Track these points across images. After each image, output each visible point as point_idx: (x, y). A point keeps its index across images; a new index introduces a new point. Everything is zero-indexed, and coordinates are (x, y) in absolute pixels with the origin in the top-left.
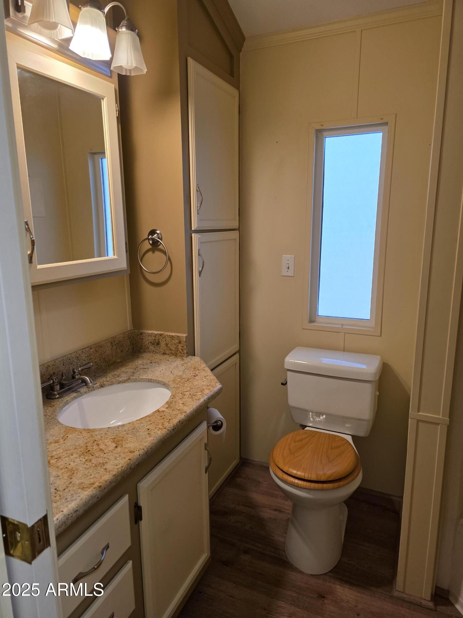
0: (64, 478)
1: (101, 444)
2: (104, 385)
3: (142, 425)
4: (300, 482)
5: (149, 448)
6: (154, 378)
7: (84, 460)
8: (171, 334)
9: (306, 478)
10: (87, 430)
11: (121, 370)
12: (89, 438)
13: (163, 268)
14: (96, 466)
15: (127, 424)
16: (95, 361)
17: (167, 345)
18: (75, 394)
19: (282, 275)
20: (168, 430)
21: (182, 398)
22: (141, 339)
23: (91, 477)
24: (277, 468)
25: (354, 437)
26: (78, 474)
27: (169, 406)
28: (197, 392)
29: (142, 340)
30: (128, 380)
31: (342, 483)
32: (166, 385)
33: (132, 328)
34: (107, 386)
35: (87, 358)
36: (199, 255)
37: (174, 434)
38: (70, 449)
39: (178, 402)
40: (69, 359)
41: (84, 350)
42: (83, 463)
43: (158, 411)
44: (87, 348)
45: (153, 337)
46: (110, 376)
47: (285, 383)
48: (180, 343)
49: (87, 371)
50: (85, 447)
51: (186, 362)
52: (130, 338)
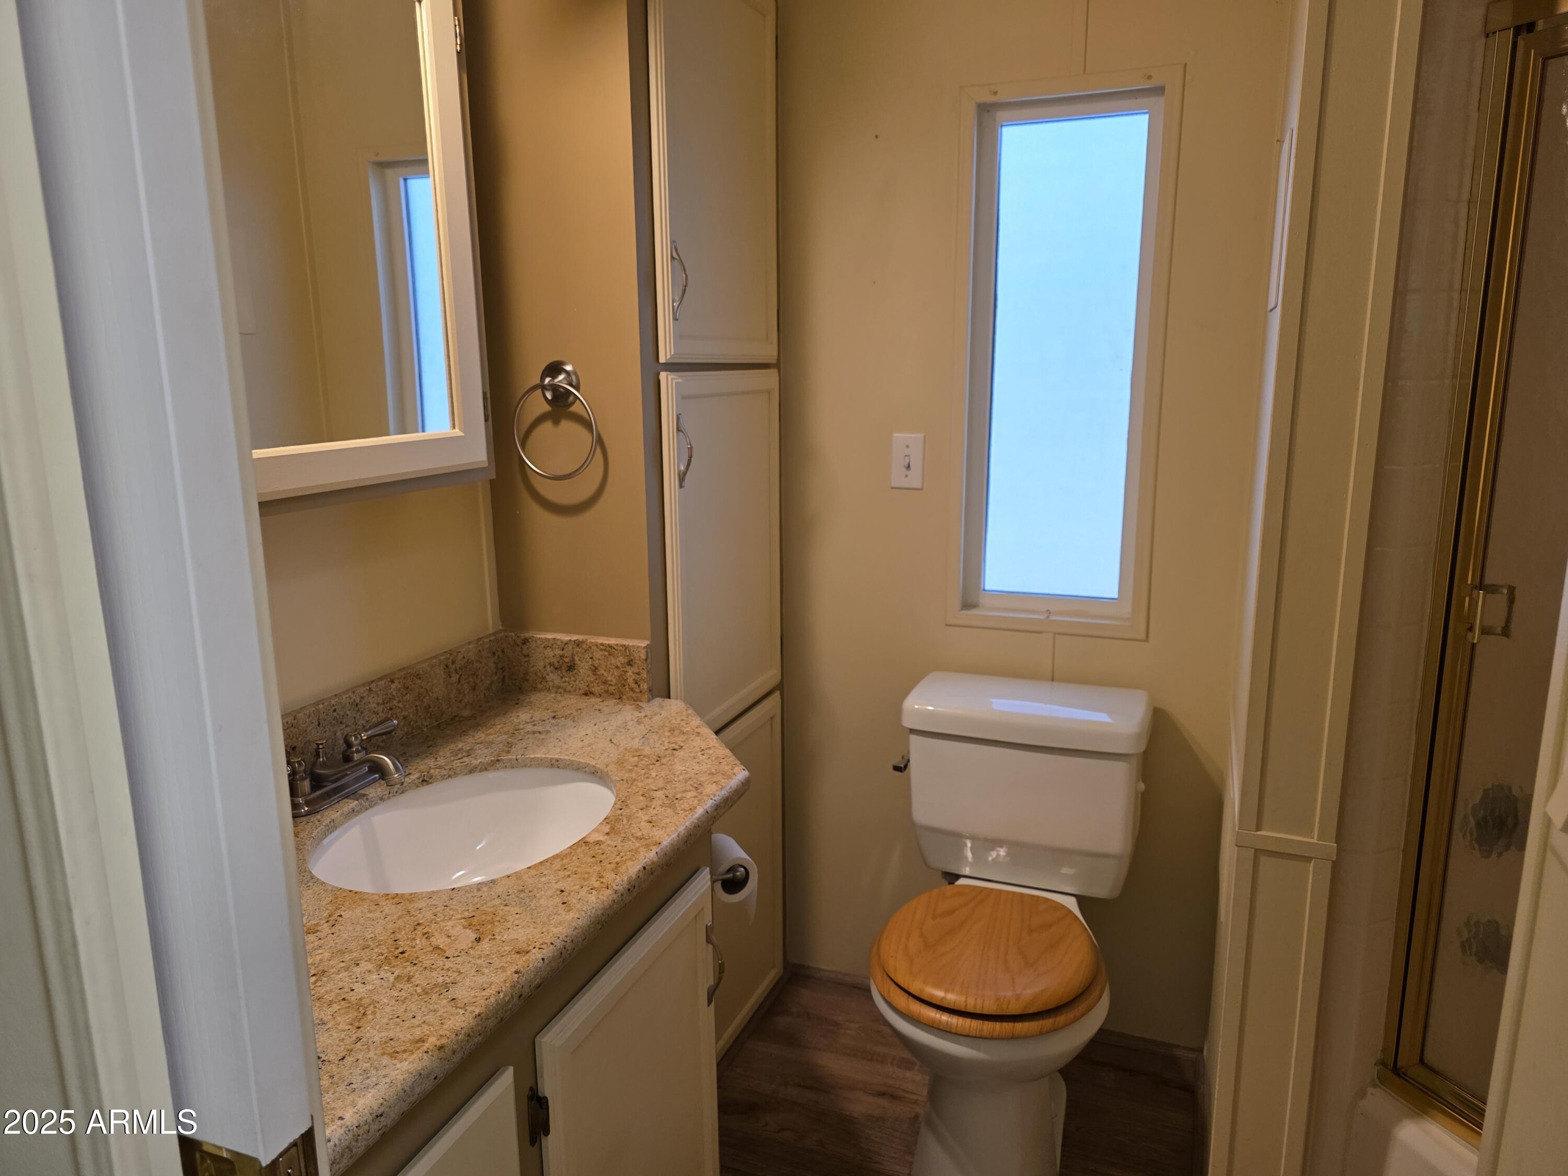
0: (340, 1027)
1: (436, 934)
2: (431, 777)
3: (543, 879)
4: (954, 1021)
5: (568, 940)
6: (566, 757)
7: (392, 979)
8: (607, 642)
9: (970, 1009)
10: (393, 898)
11: (473, 736)
12: (400, 917)
13: (585, 462)
14: (427, 993)
15: (504, 877)
16: (403, 713)
17: (595, 670)
18: (353, 804)
19: (894, 485)
20: (616, 892)
21: (647, 806)
22: (525, 656)
23: (414, 1021)
24: (893, 987)
25: (1082, 900)
26: (378, 1015)
27: (612, 828)
28: (686, 791)
29: (527, 659)
30: (494, 764)
31: (1062, 1019)
32: (599, 773)
33: (501, 628)
34: (437, 780)
35: (382, 706)
36: (679, 430)
37: (630, 901)
38: (350, 948)
39: (637, 817)
40: (333, 708)
41: (375, 685)
42: (390, 985)
43: (584, 842)
44: (380, 679)
45: (557, 650)
46: (445, 755)
47: (903, 766)
48: (630, 663)
49: (383, 741)
50: (390, 942)
51: (649, 713)
52: (494, 654)
